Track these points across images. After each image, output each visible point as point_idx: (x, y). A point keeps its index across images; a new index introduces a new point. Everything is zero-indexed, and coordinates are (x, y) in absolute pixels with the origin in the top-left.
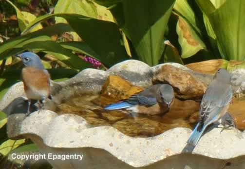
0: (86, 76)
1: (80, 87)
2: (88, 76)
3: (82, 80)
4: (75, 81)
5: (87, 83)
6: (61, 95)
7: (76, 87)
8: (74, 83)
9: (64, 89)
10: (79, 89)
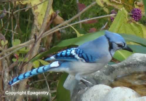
0: (134, 60)
1: (130, 68)
2: (136, 59)
3: (131, 63)
4: (126, 64)
5: (135, 65)
6: (114, 75)
7: (126, 68)
8: (125, 65)
9: (116, 70)
10: (129, 70)
